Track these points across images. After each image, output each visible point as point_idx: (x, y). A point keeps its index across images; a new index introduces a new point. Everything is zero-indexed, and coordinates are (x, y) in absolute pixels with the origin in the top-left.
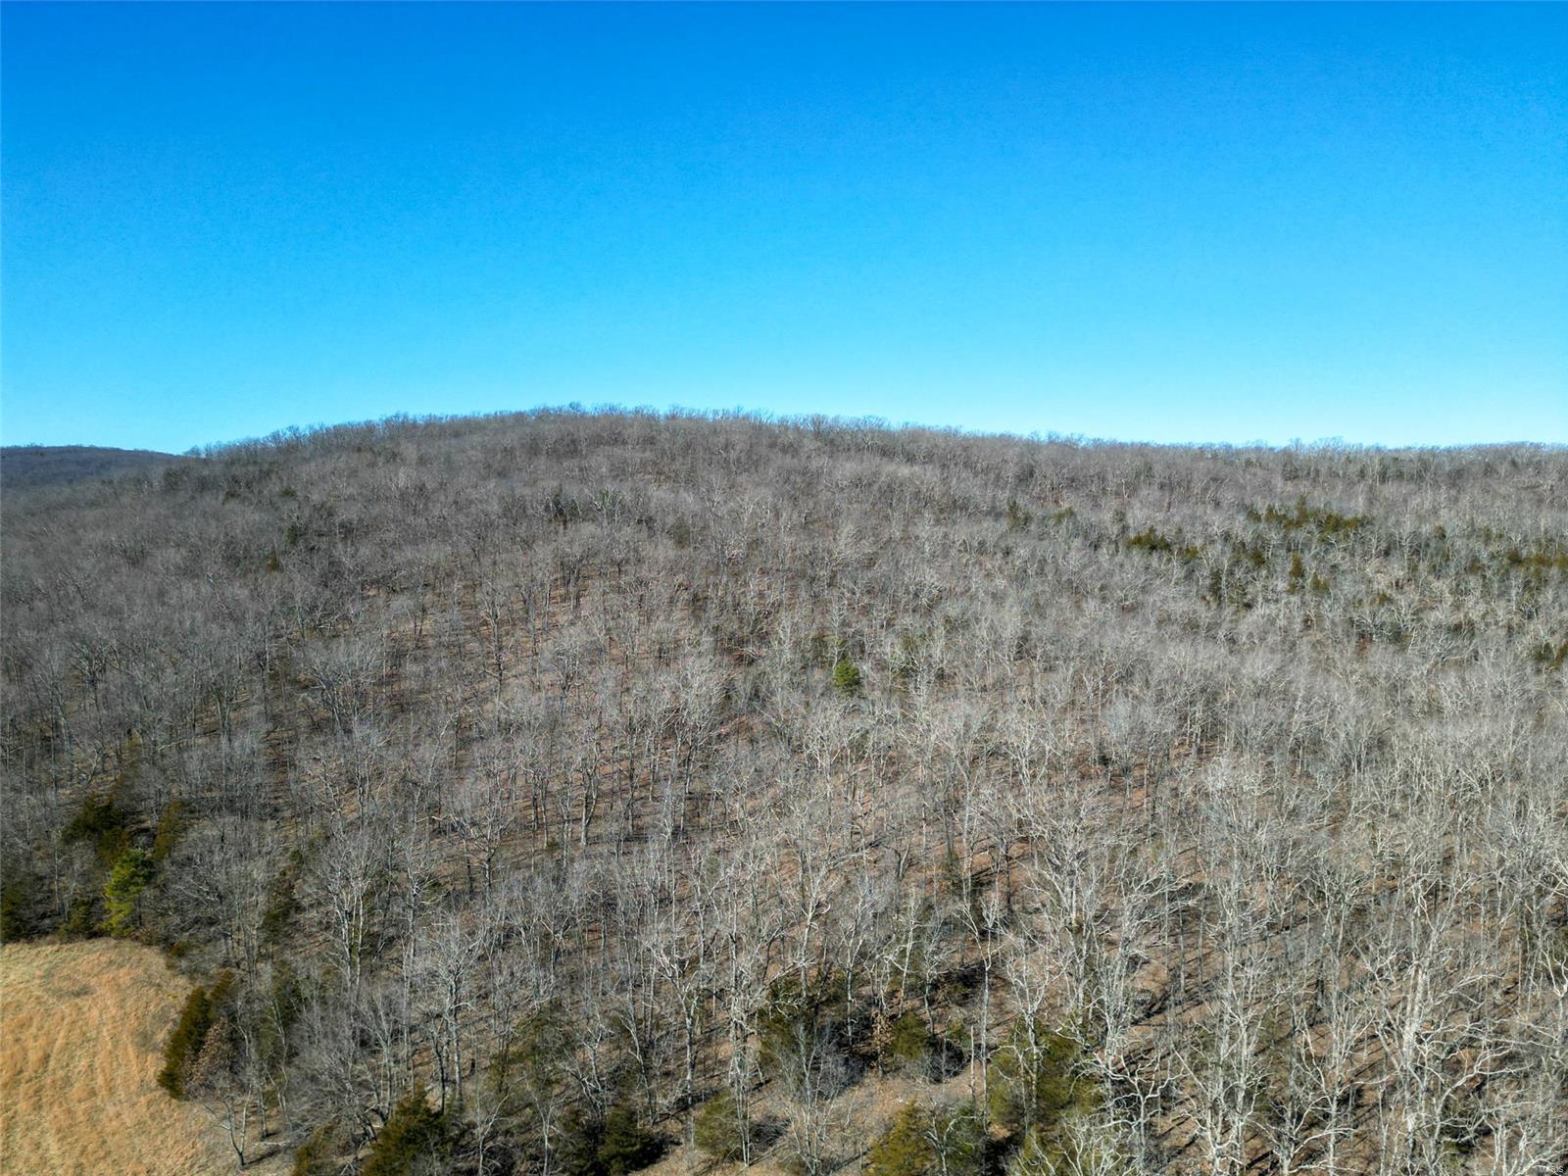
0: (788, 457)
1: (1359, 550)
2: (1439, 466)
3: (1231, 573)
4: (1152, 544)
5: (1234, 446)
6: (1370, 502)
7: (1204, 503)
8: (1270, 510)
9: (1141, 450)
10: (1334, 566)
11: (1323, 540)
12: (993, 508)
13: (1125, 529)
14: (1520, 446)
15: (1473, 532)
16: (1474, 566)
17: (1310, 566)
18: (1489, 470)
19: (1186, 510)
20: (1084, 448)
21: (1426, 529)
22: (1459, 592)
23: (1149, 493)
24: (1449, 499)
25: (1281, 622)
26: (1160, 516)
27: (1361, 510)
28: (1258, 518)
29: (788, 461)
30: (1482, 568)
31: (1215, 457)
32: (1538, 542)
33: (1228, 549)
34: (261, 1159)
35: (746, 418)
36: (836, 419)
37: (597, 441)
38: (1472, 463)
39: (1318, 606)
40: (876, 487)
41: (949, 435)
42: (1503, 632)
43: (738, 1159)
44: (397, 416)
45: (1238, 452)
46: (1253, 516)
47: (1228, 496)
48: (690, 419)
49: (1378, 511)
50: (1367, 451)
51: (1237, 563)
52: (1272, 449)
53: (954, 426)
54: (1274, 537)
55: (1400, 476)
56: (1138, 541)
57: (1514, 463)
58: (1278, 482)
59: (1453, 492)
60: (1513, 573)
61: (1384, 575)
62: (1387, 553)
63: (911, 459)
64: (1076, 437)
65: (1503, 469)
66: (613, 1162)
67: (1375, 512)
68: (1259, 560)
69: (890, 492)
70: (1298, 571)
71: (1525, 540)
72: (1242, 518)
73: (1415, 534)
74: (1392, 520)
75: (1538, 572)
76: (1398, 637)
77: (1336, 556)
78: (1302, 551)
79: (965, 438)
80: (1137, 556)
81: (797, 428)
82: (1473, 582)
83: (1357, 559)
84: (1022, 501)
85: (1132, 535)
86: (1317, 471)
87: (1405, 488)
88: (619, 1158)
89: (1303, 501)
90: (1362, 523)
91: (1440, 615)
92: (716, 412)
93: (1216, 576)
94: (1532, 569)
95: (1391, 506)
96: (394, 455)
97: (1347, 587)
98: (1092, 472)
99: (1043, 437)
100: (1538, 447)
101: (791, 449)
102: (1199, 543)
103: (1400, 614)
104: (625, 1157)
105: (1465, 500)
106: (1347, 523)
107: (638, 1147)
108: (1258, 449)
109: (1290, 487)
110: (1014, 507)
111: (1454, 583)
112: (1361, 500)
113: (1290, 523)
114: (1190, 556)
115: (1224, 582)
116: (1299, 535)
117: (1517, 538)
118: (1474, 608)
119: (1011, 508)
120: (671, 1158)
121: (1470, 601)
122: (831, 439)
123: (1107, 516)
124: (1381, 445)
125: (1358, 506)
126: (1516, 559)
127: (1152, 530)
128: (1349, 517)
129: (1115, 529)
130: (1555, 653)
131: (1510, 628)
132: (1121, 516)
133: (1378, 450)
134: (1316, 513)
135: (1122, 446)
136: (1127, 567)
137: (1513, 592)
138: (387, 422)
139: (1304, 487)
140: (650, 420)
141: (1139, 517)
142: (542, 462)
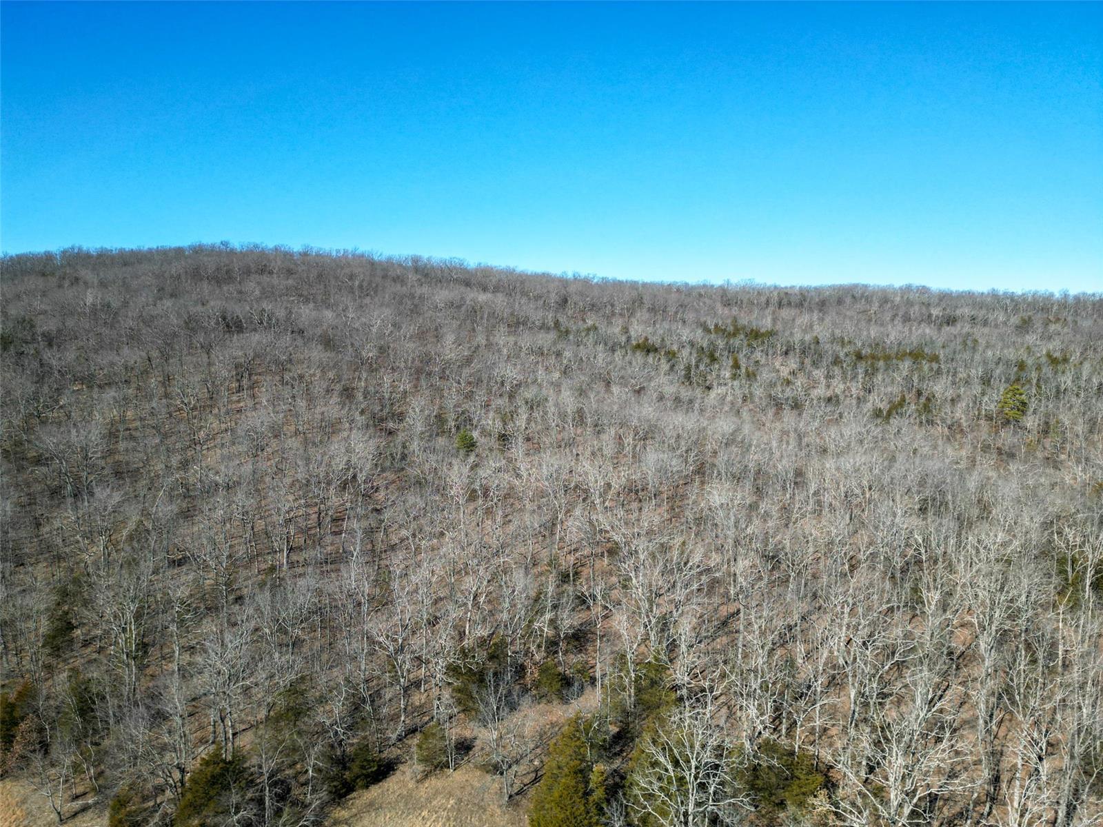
0: (399, 286)
1: (770, 352)
2: (812, 298)
3: (697, 367)
4: (647, 348)
5: (690, 283)
6: (774, 320)
7: (676, 321)
8: (716, 326)
9: (634, 285)
10: (757, 362)
11: (749, 345)
12: (543, 324)
13: (629, 339)
14: (856, 286)
15: (833, 340)
16: (837, 361)
17: (743, 363)
18: (840, 302)
19: (666, 325)
20: (597, 284)
21: (808, 338)
22: (829, 377)
23: (643, 315)
24: (818, 319)
25: (729, 398)
26: (650, 329)
27: (769, 326)
28: (709, 331)
29: (398, 288)
30: (841, 362)
31: (678, 290)
32: (870, 346)
33: (694, 351)
34: (75, 815)
35: (362, 256)
36: (429, 259)
37: (247, 272)
38: (830, 296)
39: (749, 388)
40: (463, 309)
41: (510, 273)
42: (854, 402)
43: (445, 766)
44: (73, 248)
45: (693, 288)
46: (707, 330)
47: (690, 316)
48: (318, 255)
49: (779, 326)
50: (769, 288)
51: (699, 361)
52: (712, 286)
53: (512, 266)
54: (721, 343)
55: (789, 304)
56: (638, 346)
57: (853, 297)
58: (720, 309)
59: (821, 315)
60: (859, 365)
61: (785, 367)
62: (786, 353)
63: (485, 289)
64: (591, 276)
65: (848, 300)
66: (358, 780)
67: (777, 327)
68: (713, 359)
69: (474, 312)
70: (736, 366)
71: (863, 345)
72: (700, 331)
73: (802, 342)
74: (787, 333)
75: (872, 365)
76: (797, 406)
77: (758, 355)
78: (738, 352)
79: (520, 275)
80: (639, 357)
81: (400, 265)
82: (837, 370)
83: (770, 357)
84: (563, 320)
85: (634, 343)
86: (742, 301)
87: (793, 312)
88: (362, 777)
89: (735, 320)
90: (771, 334)
91: (820, 391)
92: (338, 251)
93: (688, 368)
94: (869, 363)
95: (785, 323)
96: (77, 279)
97: (765, 375)
98: (605, 301)
99: (570, 275)
100: (866, 286)
101: (399, 280)
102: (675, 348)
103: (797, 390)
104: (367, 776)
105: (828, 319)
106: (763, 335)
107: (375, 768)
108: (705, 286)
109: (726, 311)
110: (557, 324)
111: (826, 372)
112: (769, 319)
113: (729, 334)
114: (671, 355)
115: (692, 373)
116: (736, 342)
117: (859, 344)
118: (838, 387)
119: (555, 324)
120: (398, 773)
121: (834, 382)
122: (426, 273)
123: (617, 330)
124: (777, 284)
125: (766, 323)
126: (859, 357)
127: (647, 339)
128: (763, 330)
129: (624, 339)
130: (885, 413)
131: (859, 398)
132: (626, 330)
133: (776, 287)
134: (744, 328)
135: (621, 283)
136: (634, 363)
137: (860, 376)
138: (64, 252)
139: (735, 311)
140: (287, 255)
141: (638, 330)
142: (206, 287)
